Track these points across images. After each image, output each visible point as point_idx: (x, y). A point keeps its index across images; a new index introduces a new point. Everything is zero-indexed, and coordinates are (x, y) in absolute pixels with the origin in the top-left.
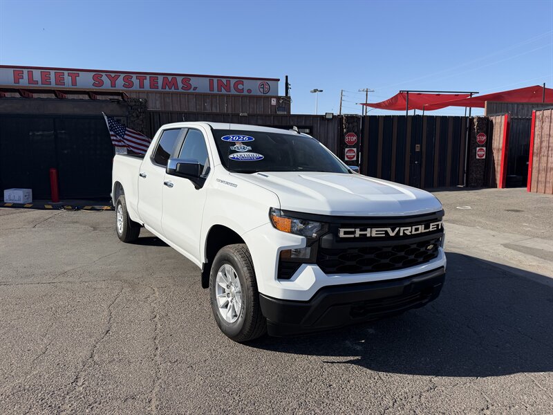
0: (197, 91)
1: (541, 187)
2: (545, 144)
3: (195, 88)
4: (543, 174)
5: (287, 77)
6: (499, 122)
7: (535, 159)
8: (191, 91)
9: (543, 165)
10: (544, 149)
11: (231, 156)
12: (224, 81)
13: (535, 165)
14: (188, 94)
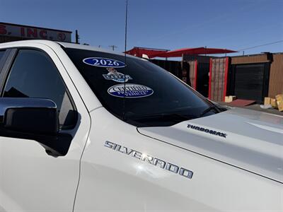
0: (11, 35)
1: (216, 97)
2: (217, 76)
3: (9, 33)
4: (216, 91)
5: (77, 31)
6: (193, 65)
7: (212, 83)
8: (7, 34)
9: (216, 87)
10: (217, 79)
11: (111, 90)
12: (33, 30)
13: (212, 86)
14: (4, 37)
